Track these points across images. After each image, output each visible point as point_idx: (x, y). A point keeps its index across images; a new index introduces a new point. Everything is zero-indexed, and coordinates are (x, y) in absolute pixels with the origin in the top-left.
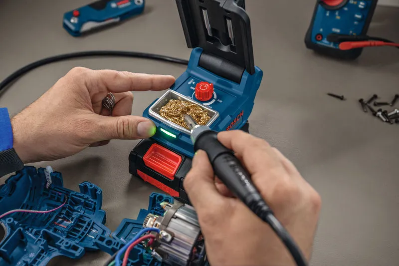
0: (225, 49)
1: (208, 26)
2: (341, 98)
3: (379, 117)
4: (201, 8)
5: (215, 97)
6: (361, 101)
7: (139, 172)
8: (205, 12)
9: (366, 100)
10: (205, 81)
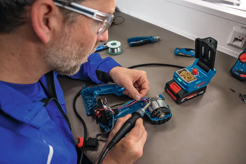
0: (206, 60)
1: (203, 52)
2: (234, 91)
3: (244, 102)
4: (203, 46)
5: (198, 74)
6: (240, 95)
7: (167, 90)
8: (203, 47)
9: (242, 95)
10: (196, 69)
